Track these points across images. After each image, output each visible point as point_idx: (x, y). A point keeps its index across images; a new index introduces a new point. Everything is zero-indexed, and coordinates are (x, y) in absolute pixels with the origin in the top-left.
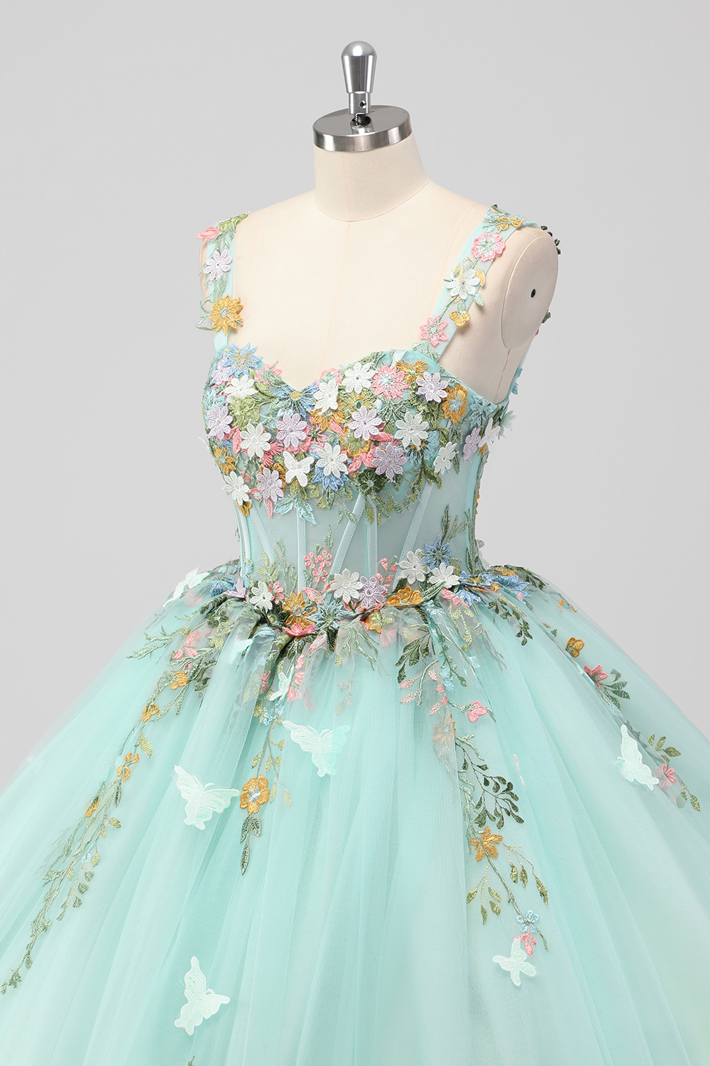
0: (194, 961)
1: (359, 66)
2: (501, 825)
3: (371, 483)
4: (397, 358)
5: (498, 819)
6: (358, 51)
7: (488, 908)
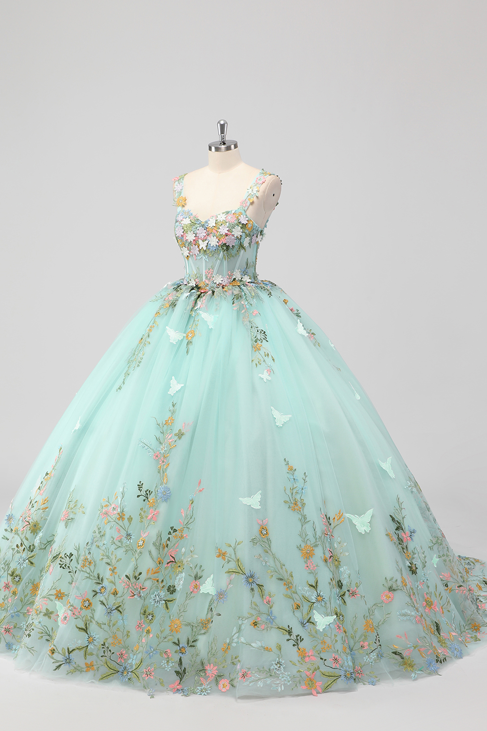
0: (173, 377)
1: (222, 127)
2: (261, 342)
3: (225, 248)
4: (233, 212)
6: (222, 122)
7: (258, 363)
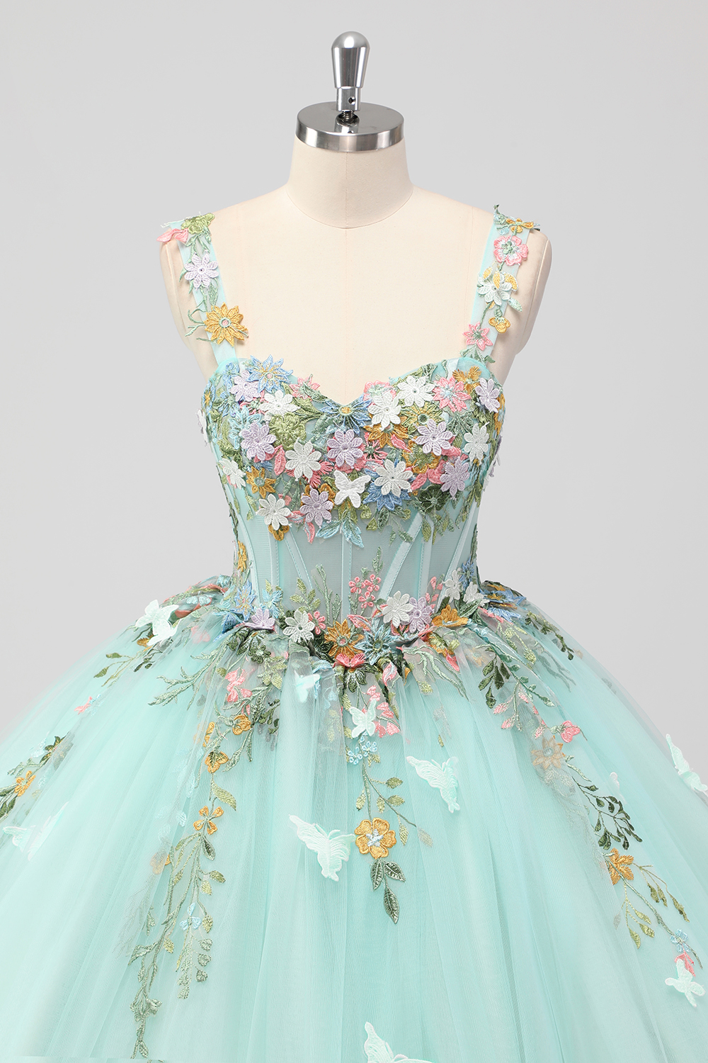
2: (626, 845)
3: (434, 501)
4: (451, 368)
5: (623, 840)
6: (349, 43)
